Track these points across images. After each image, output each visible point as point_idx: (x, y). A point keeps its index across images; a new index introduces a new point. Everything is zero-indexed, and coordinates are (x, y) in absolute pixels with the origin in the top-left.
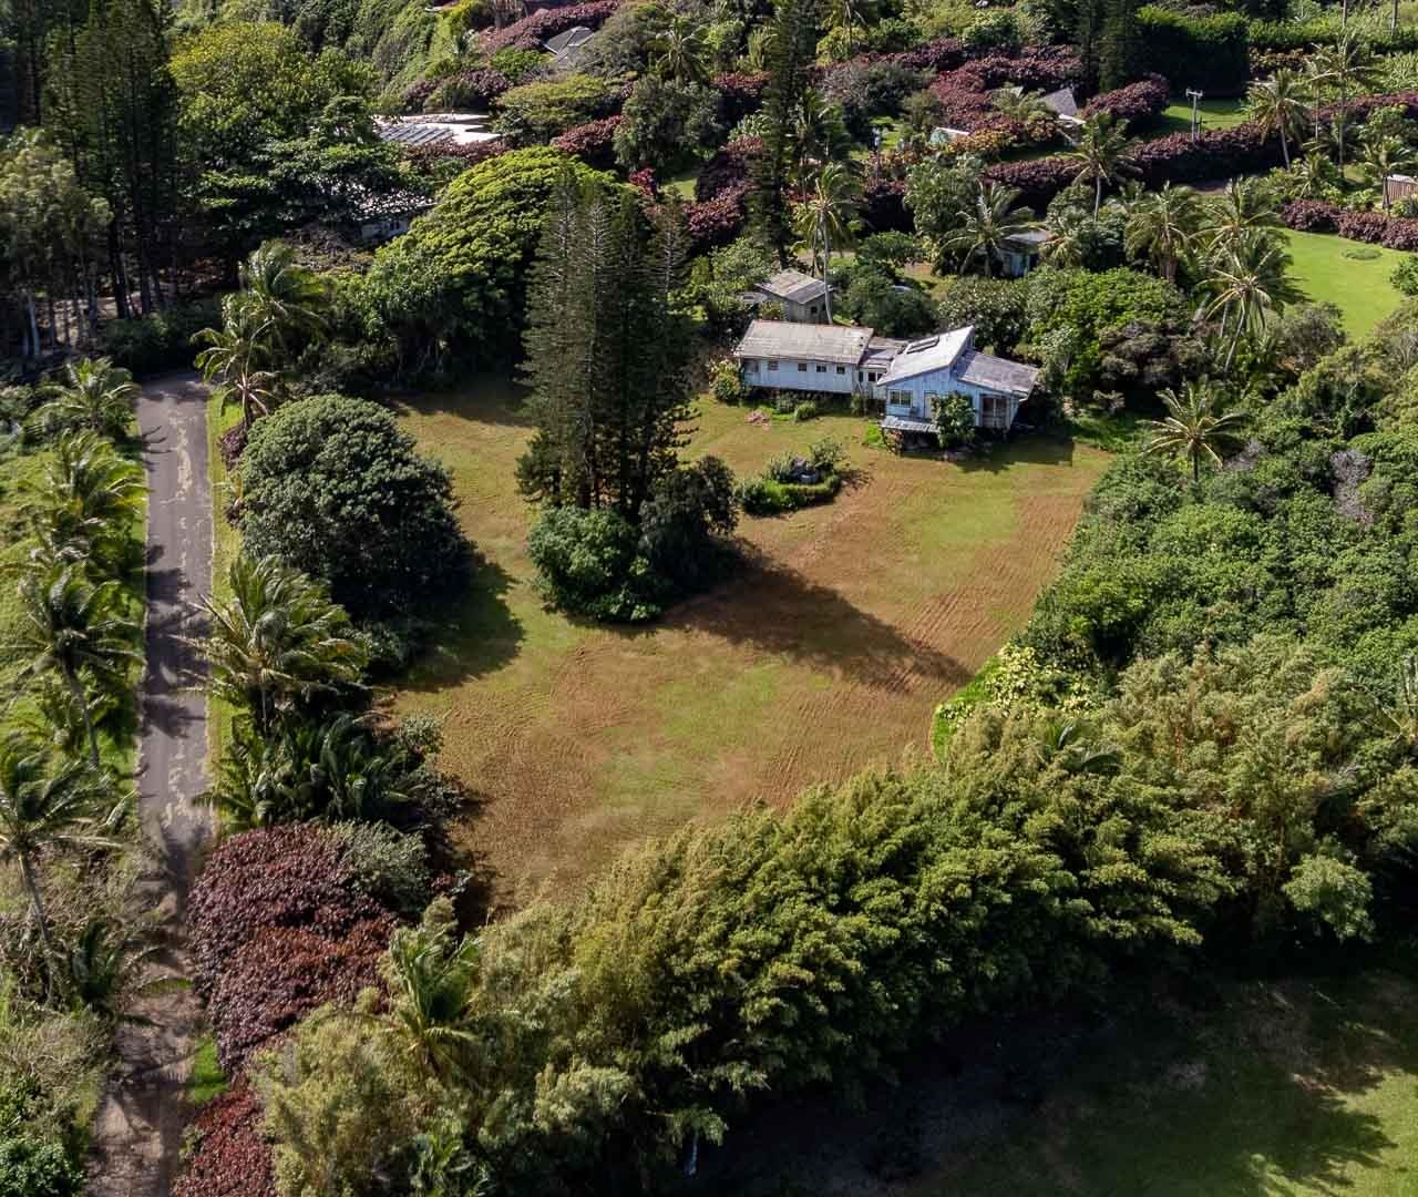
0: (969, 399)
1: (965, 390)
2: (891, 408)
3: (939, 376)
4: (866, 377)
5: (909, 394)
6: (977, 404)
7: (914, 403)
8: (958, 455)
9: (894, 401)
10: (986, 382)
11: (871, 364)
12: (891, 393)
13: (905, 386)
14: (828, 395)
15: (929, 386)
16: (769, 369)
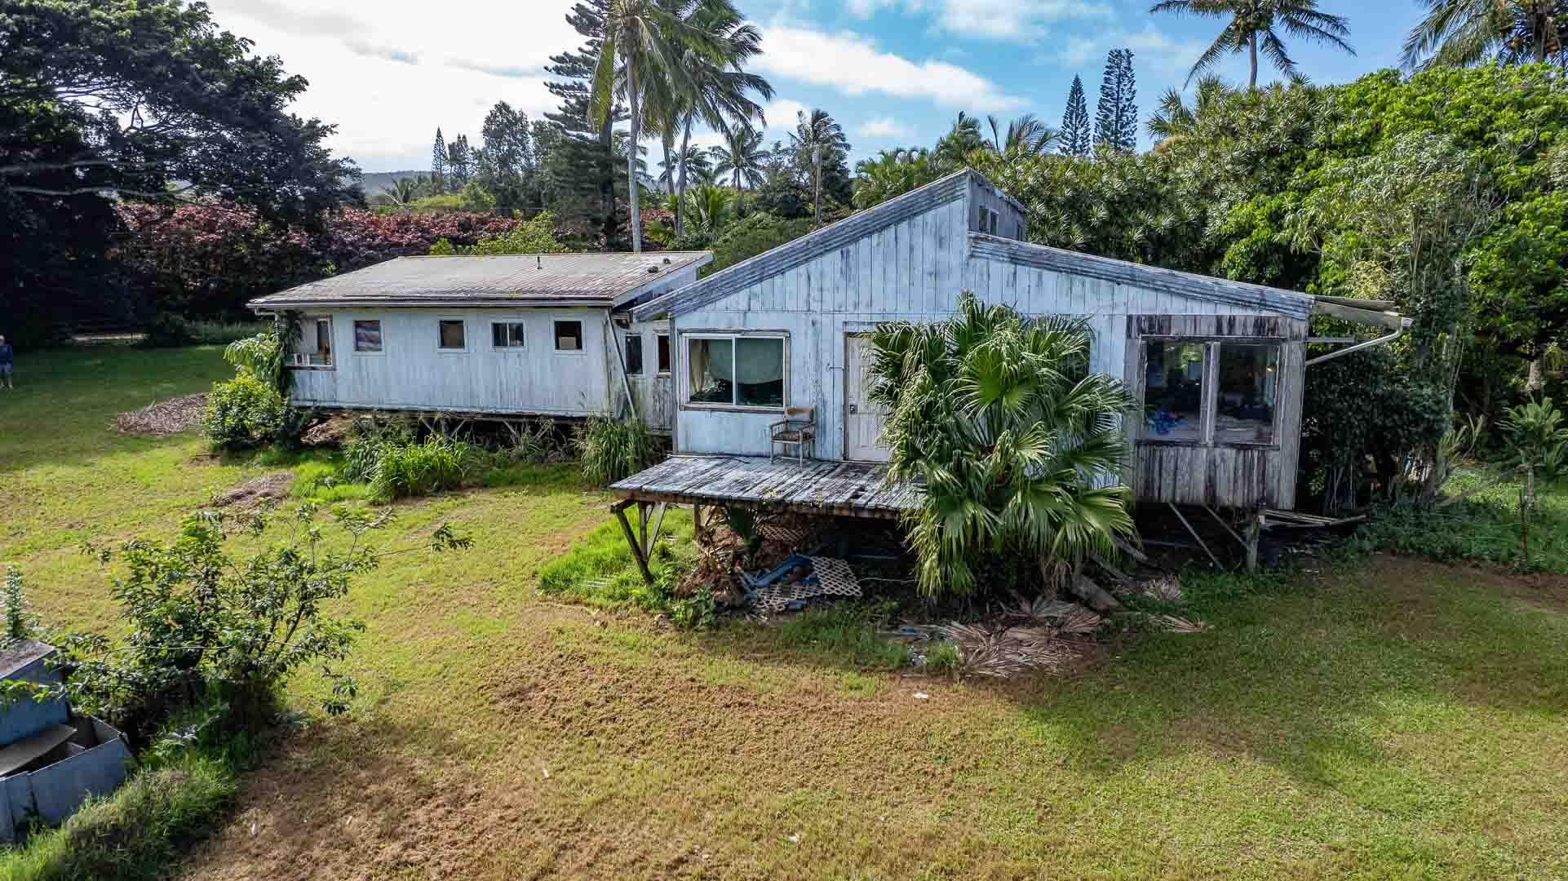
2: (702, 426)
4: (650, 354)
7: (800, 393)
8: (1029, 648)
12: (693, 343)
13: (755, 305)
14: (535, 428)
15: (864, 298)
16: (358, 349)
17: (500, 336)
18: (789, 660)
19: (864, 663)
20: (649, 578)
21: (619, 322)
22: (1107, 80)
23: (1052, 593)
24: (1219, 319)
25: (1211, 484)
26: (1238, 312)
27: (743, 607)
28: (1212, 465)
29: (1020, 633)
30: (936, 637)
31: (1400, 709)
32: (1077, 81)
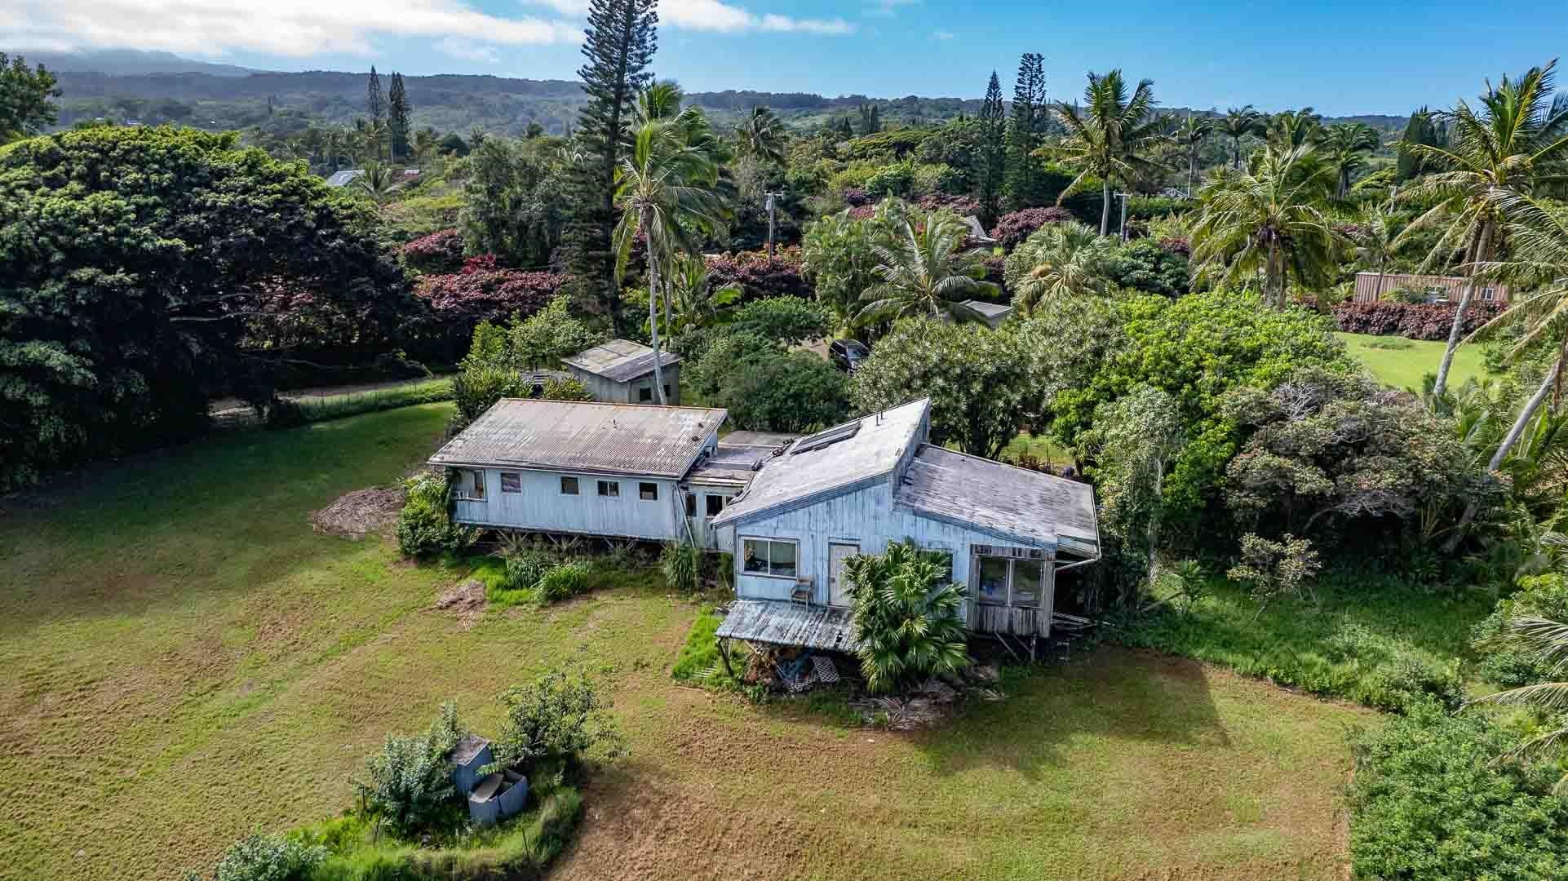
0: (944, 559)
1: (931, 537)
2: (750, 583)
3: (867, 497)
4: (702, 505)
5: (791, 547)
6: (964, 572)
7: (805, 570)
8: (920, 711)
9: (754, 564)
10: (982, 515)
11: (713, 477)
12: (747, 542)
13: (781, 525)
14: (625, 544)
15: (840, 527)
16: (503, 490)
17: (603, 489)
18: (809, 722)
19: (843, 722)
20: (731, 673)
21: (683, 488)
22: (1020, 81)
23: (933, 678)
24: (1014, 549)
25: (1011, 624)
26: (1023, 547)
27: (782, 690)
28: (1011, 615)
29: (916, 703)
30: (878, 707)
31: (1080, 739)
32: (994, 77)
